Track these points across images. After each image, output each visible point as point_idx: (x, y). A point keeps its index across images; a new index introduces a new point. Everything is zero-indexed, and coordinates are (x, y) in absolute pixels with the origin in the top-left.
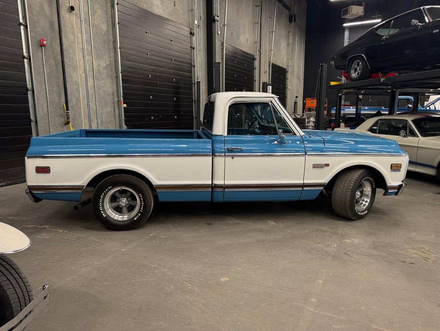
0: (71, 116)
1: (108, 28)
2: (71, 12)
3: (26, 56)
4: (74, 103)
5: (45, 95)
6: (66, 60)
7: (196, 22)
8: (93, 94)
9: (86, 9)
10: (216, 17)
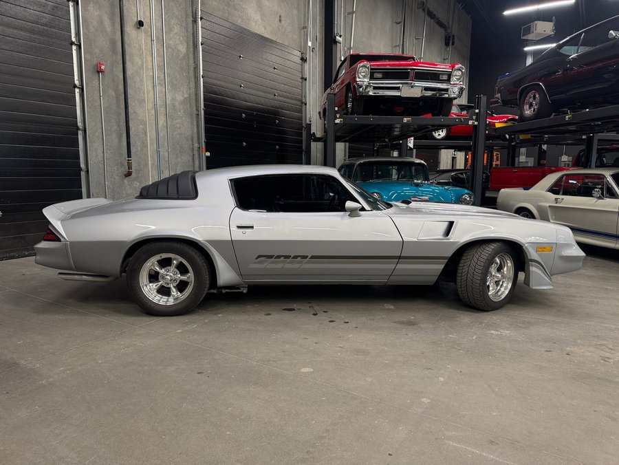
0: (134, 165)
1: (188, 50)
2: (138, 28)
3: (78, 85)
4: (139, 148)
5: (101, 136)
6: (130, 91)
7: (310, 44)
8: (164, 137)
9: (159, 24)
10: (338, 38)
